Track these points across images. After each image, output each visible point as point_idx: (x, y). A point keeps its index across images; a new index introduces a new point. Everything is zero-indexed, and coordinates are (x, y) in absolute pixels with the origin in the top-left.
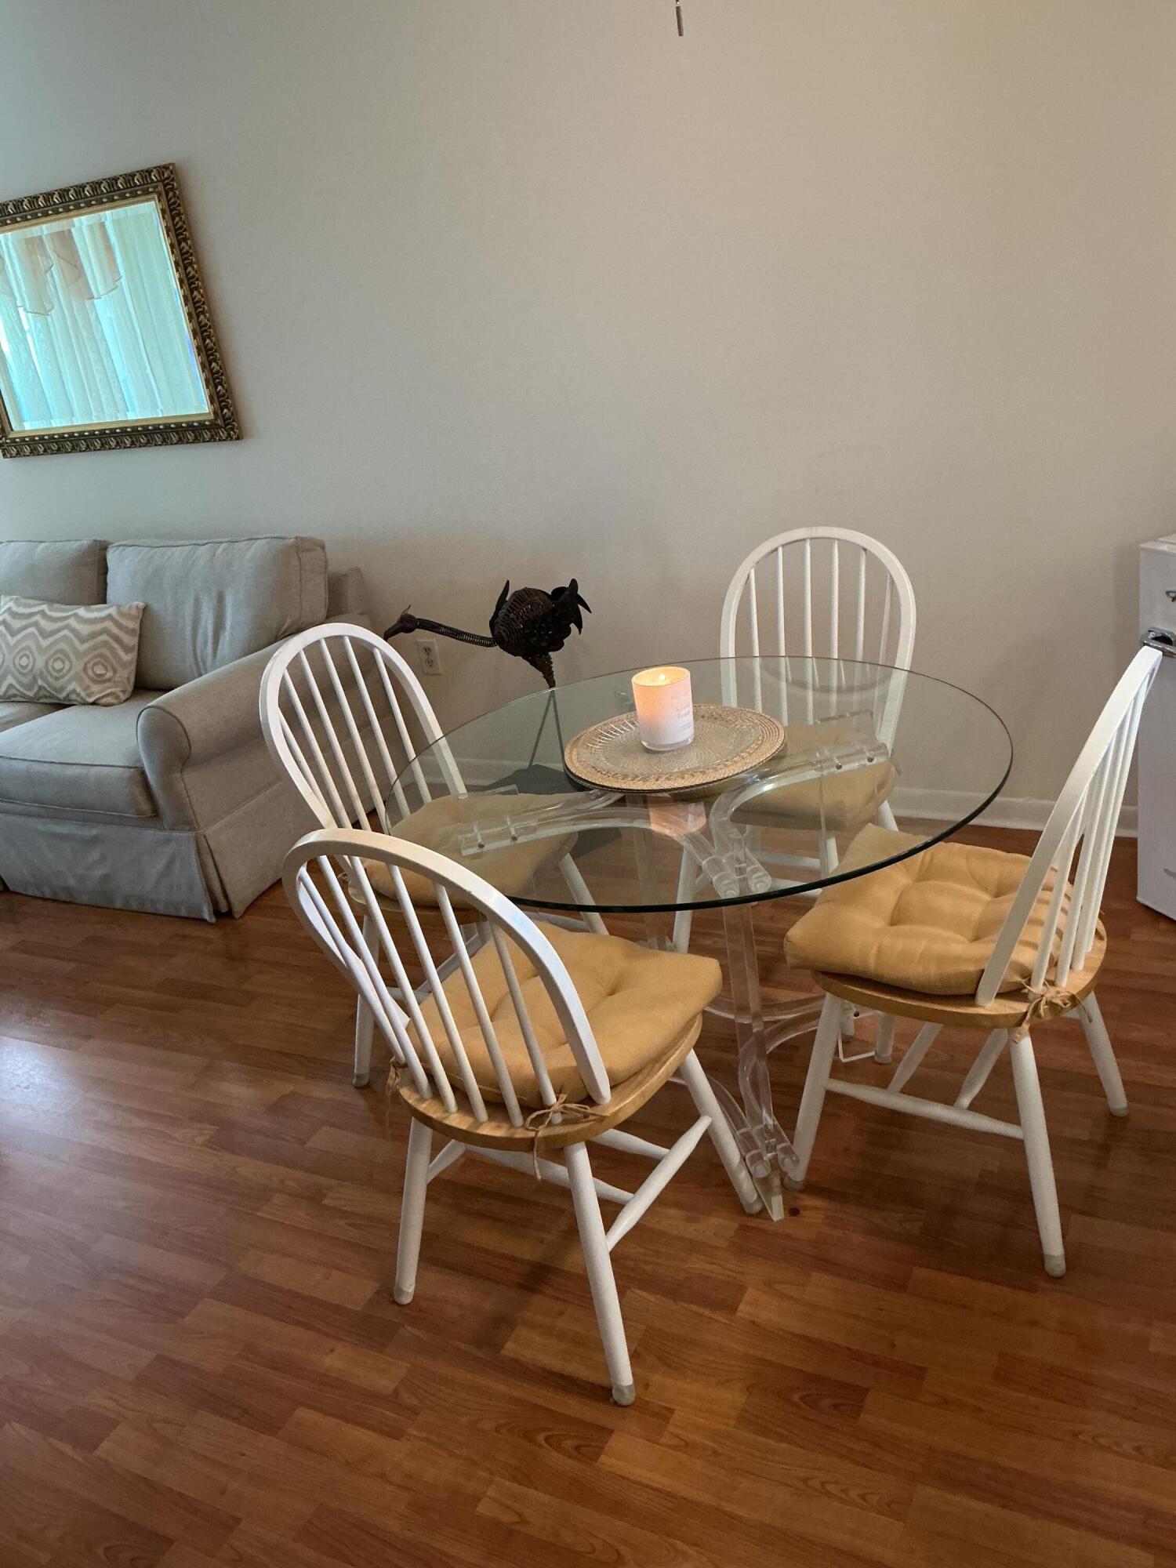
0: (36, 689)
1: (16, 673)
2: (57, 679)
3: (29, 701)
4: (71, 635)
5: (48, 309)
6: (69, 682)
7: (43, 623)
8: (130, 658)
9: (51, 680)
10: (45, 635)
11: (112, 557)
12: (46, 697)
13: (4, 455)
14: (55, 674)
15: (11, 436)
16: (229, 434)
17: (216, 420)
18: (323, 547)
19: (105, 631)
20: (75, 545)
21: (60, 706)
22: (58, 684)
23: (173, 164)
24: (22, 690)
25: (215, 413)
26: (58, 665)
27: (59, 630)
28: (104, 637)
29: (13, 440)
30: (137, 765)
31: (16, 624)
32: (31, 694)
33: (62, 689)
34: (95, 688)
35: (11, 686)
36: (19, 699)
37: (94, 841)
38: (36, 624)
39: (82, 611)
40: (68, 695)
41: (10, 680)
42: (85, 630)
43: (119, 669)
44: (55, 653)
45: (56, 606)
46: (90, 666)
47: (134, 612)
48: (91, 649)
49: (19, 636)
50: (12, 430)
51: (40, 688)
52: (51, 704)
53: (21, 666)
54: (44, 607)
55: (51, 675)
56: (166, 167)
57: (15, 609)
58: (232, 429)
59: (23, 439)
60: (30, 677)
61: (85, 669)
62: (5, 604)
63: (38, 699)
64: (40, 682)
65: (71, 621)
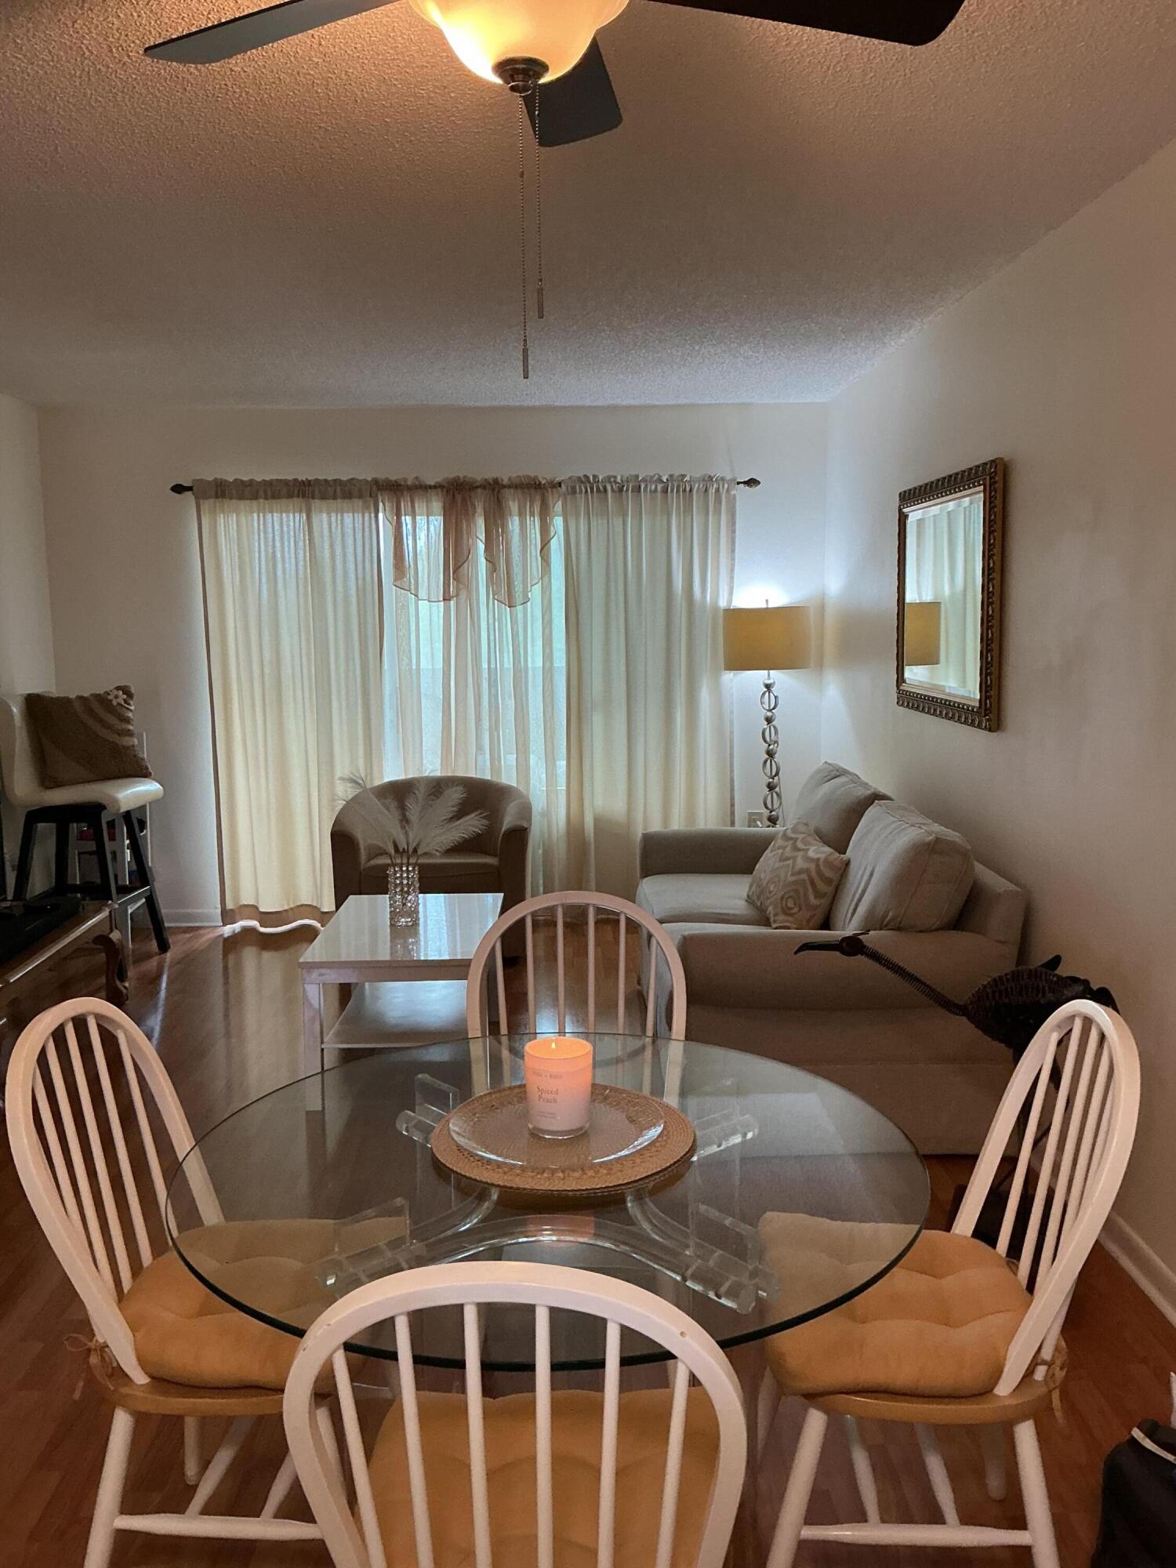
0: (760, 901)
1: (757, 884)
2: (768, 899)
3: (759, 909)
4: (791, 866)
6: (771, 903)
7: (788, 849)
9: (765, 897)
10: (781, 859)
11: (871, 810)
13: (898, 703)
14: (768, 893)
15: (901, 687)
16: (986, 725)
17: (978, 706)
18: (965, 856)
19: (812, 871)
22: (767, 904)
24: (756, 898)
25: (979, 701)
26: (772, 888)
27: (788, 858)
29: (901, 690)
33: (768, 908)
34: (781, 917)
38: (784, 848)
39: (812, 850)
40: (768, 915)
41: (754, 887)
42: (799, 864)
43: (803, 909)
44: (775, 876)
45: (812, 839)
46: (786, 896)
47: (837, 862)
48: (794, 882)
50: (904, 681)
53: (760, 878)
54: (801, 837)
56: (995, 461)
58: (981, 719)
59: (906, 692)
60: (759, 890)
61: (782, 899)
63: (762, 911)
64: (762, 897)
65: (800, 855)
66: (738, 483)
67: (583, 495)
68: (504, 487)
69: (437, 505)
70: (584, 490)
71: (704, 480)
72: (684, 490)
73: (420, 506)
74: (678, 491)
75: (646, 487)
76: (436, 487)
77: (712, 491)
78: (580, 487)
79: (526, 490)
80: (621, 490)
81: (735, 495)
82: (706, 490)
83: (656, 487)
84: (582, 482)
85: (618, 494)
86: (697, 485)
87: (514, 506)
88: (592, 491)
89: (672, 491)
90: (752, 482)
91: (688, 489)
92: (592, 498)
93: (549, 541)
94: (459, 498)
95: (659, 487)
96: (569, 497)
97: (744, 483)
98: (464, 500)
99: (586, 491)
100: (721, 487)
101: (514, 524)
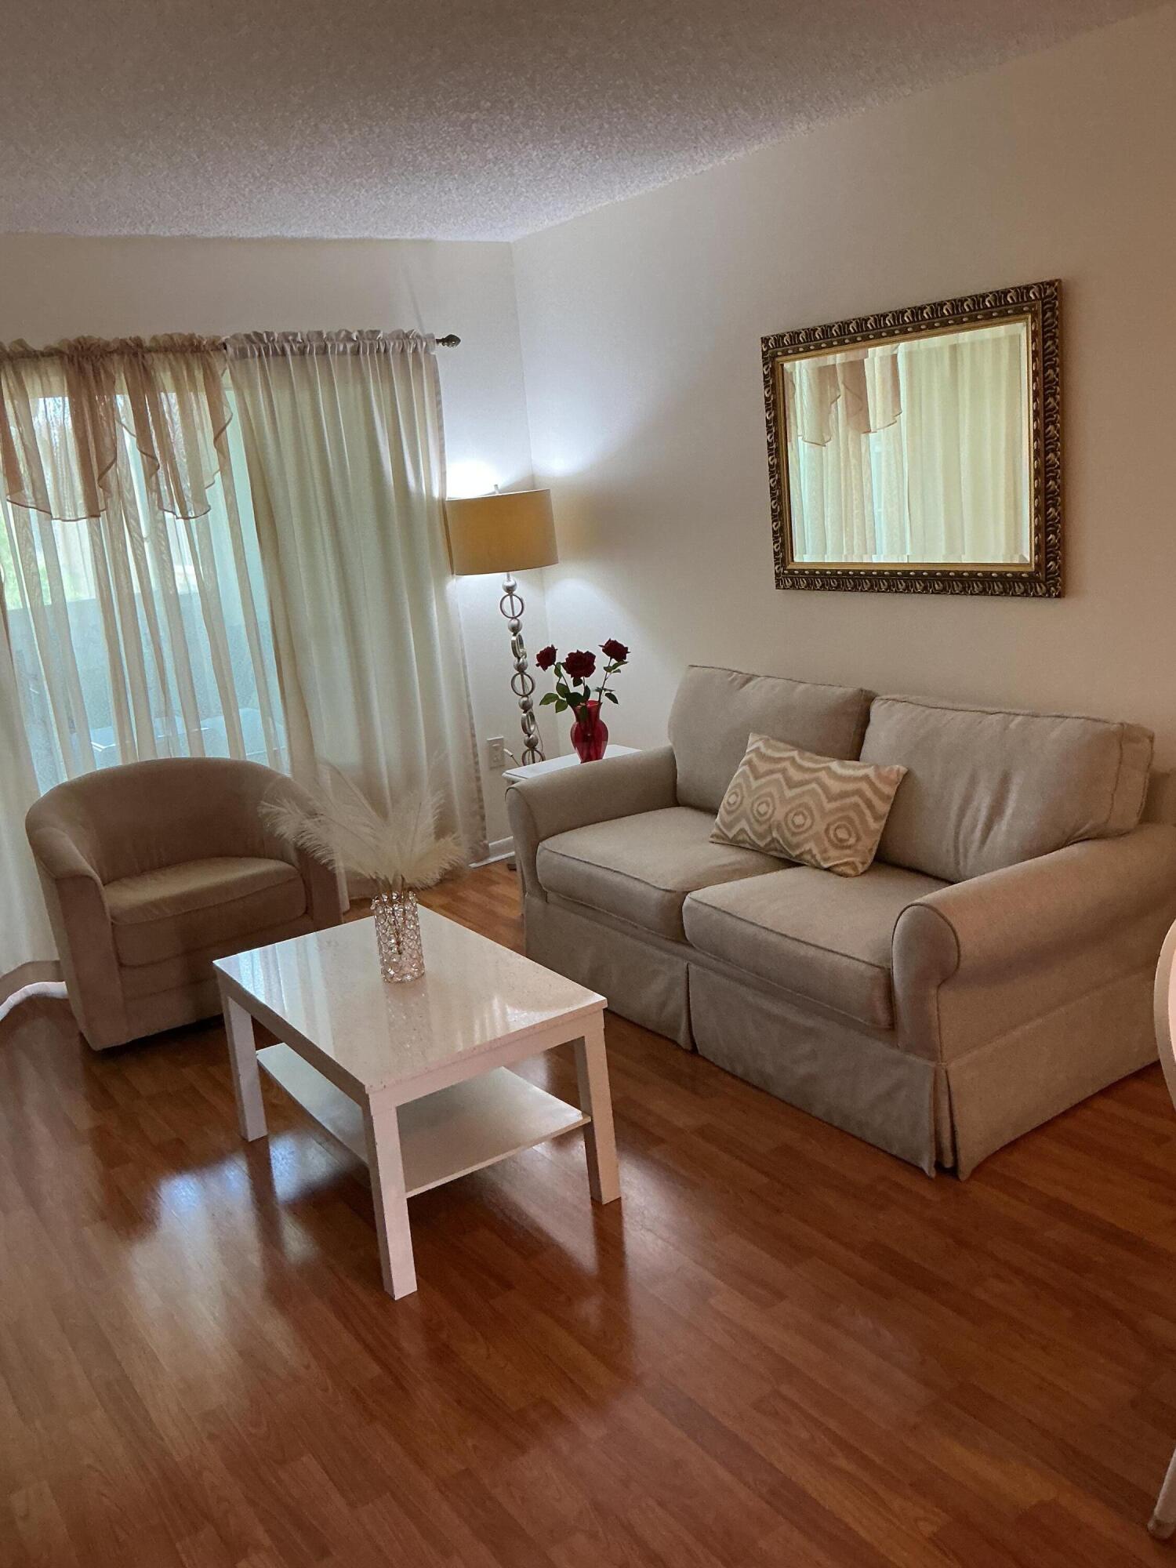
0: (769, 839)
1: (753, 820)
2: (794, 834)
3: (755, 849)
4: (820, 791)
6: (806, 841)
7: (793, 772)
8: (877, 826)
9: (788, 835)
10: (791, 784)
11: (876, 709)
12: (776, 850)
13: (778, 586)
14: (793, 829)
15: (789, 567)
16: (1048, 591)
17: (1037, 572)
18: (1152, 739)
19: (859, 792)
20: (839, 691)
21: (790, 863)
22: (794, 840)
23: (1059, 281)
24: (753, 837)
25: (1037, 565)
26: (799, 820)
27: (807, 782)
28: (856, 799)
29: (791, 572)
31: (763, 767)
32: (762, 844)
33: (798, 846)
34: (833, 853)
35: (742, 831)
36: (747, 846)
37: (810, 1032)
38: (784, 771)
39: (835, 765)
40: (802, 854)
41: (743, 824)
42: (835, 787)
43: (864, 837)
44: (800, 805)
45: (808, 754)
46: (832, 827)
47: (893, 777)
48: (838, 810)
49: (763, 780)
50: (793, 560)
51: (774, 840)
52: (780, 859)
53: (759, 813)
54: (795, 754)
55: (789, 829)
57: (763, 750)
58: (1055, 585)
59: (802, 572)
60: (765, 827)
61: (827, 830)
62: (753, 744)
63: (768, 851)
64: (775, 834)
65: (823, 775)
66: (438, 341)
67: (257, 359)
68: (149, 351)
69: (57, 380)
70: (257, 353)
71: (398, 338)
72: (378, 351)
73: (32, 385)
74: (371, 352)
75: (333, 347)
76: (51, 354)
77: (410, 351)
78: (251, 348)
79: (178, 355)
80: (302, 352)
81: (435, 356)
82: (403, 351)
83: (345, 347)
84: (254, 343)
85: (280, 359)
86: (392, 344)
87: (165, 378)
88: (267, 354)
89: (364, 353)
90: (451, 340)
91: (382, 349)
92: (268, 361)
93: (224, 428)
94: (88, 368)
95: (349, 346)
96: (237, 364)
97: (443, 341)
98: (96, 374)
99: (260, 355)
100: (419, 347)
101: (170, 401)
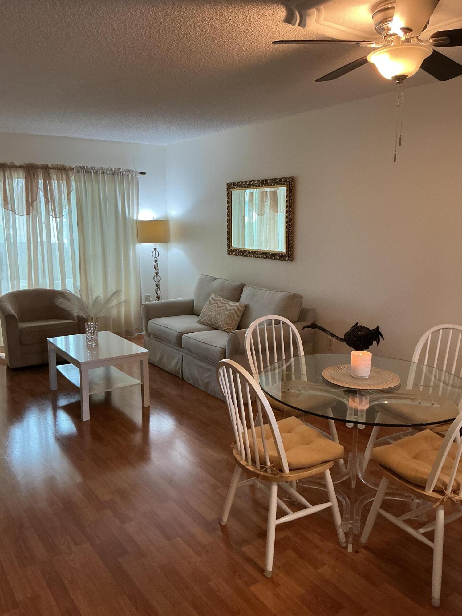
0: (211, 322)
1: (207, 316)
2: (217, 320)
3: (208, 325)
4: (225, 309)
5: (263, 214)
6: (220, 322)
7: (219, 303)
8: (238, 319)
9: (215, 320)
10: (218, 307)
11: (245, 289)
12: (213, 325)
13: (228, 254)
14: (217, 319)
15: (231, 248)
16: (289, 259)
17: (286, 254)
18: (302, 298)
19: (234, 309)
20: (236, 283)
21: (216, 329)
22: (217, 322)
23: (293, 177)
24: (207, 321)
25: (286, 252)
26: (218, 316)
27: (222, 307)
28: (233, 311)
29: (231, 250)
30: (224, 348)
31: (212, 302)
32: (209, 323)
33: (218, 323)
34: (225, 326)
35: (205, 319)
36: (206, 324)
37: (209, 370)
38: (217, 303)
39: (231, 303)
40: (218, 326)
41: (205, 318)
42: (229, 308)
43: (234, 322)
44: (219, 313)
45: (225, 299)
46: (226, 318)
47: (243, 306)
48: (228, 313)
49: (211, 306)
50: (232, 247)
51: (212, 322)
52: (214, 328)
53: (209, 314)
54: (221, 299)
55: (216, 319)
56: (291, 178)
57: (214, 297)
58: (290, 258)
59: (234, 250)
60: (210, 318)
61: (224, 319)
62: (212, 296)
63: (211, 325)
64: (212, 320)
65: (227, 305)
66: (139, 173)
67: (82, 174)
68: (50, 168)
69: (22, 174)
70: (83, 172)
71: (127, 171)
72: (120, 174)
73: (15, 175)
74: (118, 174)
75: (106, 172)
76: (20, 167)
77: (130, 175)
78: (81, 171)
79: (59, 170)
80: (97, 173)
81: (138, 177)
82: (128, 175)
83: (110, 173)
84: (82, 169)
85: (90, 174)
86: (125, 173)
87: (54, 176)
88: (86, 172)
89: (116, 175)
90: (143, 173)
91: (122, 174)
92: (86, 174)
93: (70, 193)
94: (32, 172)
96: (76, 174)
97: (141, 173)
98: (34, 173)
99: (84, 172)
100: (133, 174)
101: (55, 183)
